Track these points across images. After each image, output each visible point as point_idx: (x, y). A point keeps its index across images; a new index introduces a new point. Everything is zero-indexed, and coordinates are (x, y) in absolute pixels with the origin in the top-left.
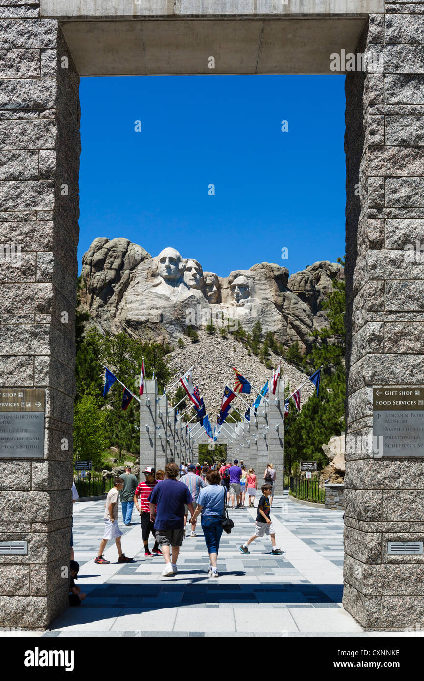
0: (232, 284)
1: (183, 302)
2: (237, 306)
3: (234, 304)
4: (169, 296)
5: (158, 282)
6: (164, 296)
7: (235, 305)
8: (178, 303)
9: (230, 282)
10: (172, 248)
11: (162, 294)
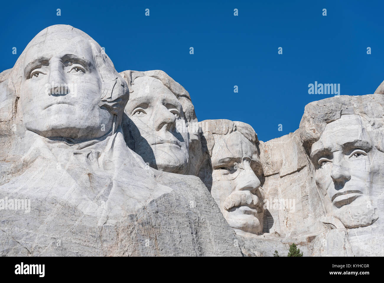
0: (316, 148)
1: (132, 217)
2: (347, 227)
3: (333, 221)
4: (72, 202)
5: (26, 156)
6: (54, 202)
7: (339, 225)
8: (111, 222)
9: (307, 145)
10: (69, 27)
11: (44, 195)
